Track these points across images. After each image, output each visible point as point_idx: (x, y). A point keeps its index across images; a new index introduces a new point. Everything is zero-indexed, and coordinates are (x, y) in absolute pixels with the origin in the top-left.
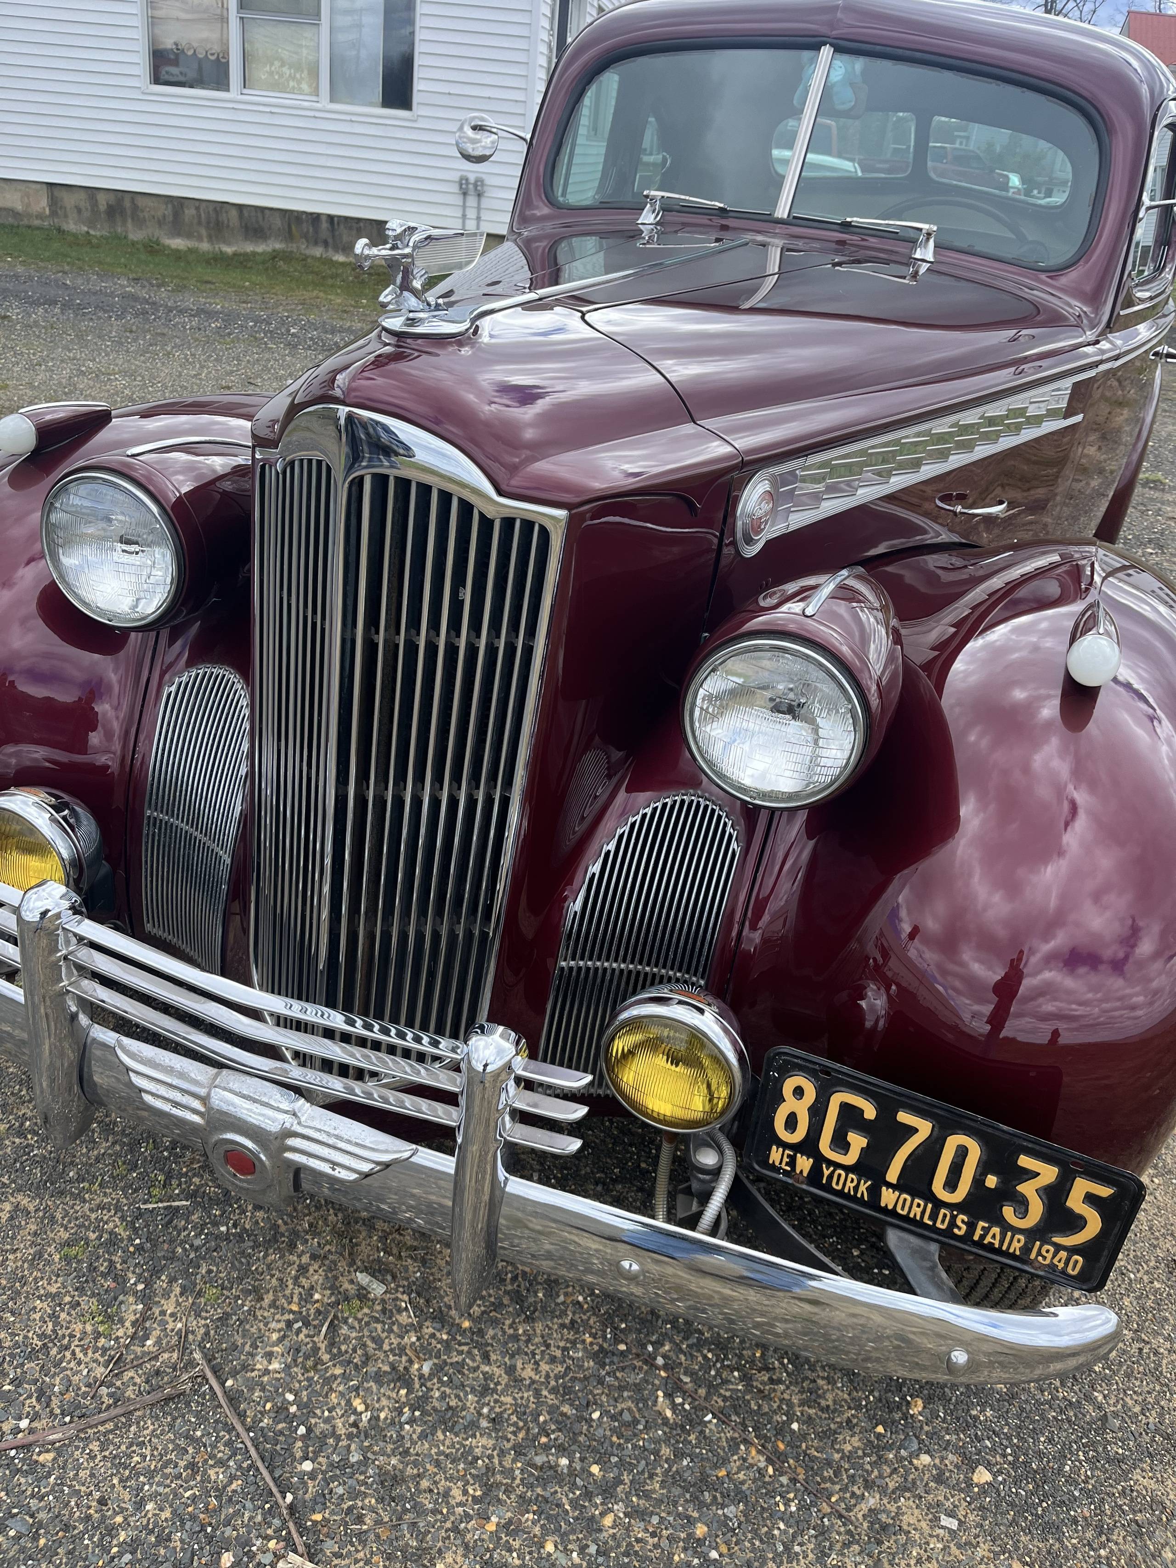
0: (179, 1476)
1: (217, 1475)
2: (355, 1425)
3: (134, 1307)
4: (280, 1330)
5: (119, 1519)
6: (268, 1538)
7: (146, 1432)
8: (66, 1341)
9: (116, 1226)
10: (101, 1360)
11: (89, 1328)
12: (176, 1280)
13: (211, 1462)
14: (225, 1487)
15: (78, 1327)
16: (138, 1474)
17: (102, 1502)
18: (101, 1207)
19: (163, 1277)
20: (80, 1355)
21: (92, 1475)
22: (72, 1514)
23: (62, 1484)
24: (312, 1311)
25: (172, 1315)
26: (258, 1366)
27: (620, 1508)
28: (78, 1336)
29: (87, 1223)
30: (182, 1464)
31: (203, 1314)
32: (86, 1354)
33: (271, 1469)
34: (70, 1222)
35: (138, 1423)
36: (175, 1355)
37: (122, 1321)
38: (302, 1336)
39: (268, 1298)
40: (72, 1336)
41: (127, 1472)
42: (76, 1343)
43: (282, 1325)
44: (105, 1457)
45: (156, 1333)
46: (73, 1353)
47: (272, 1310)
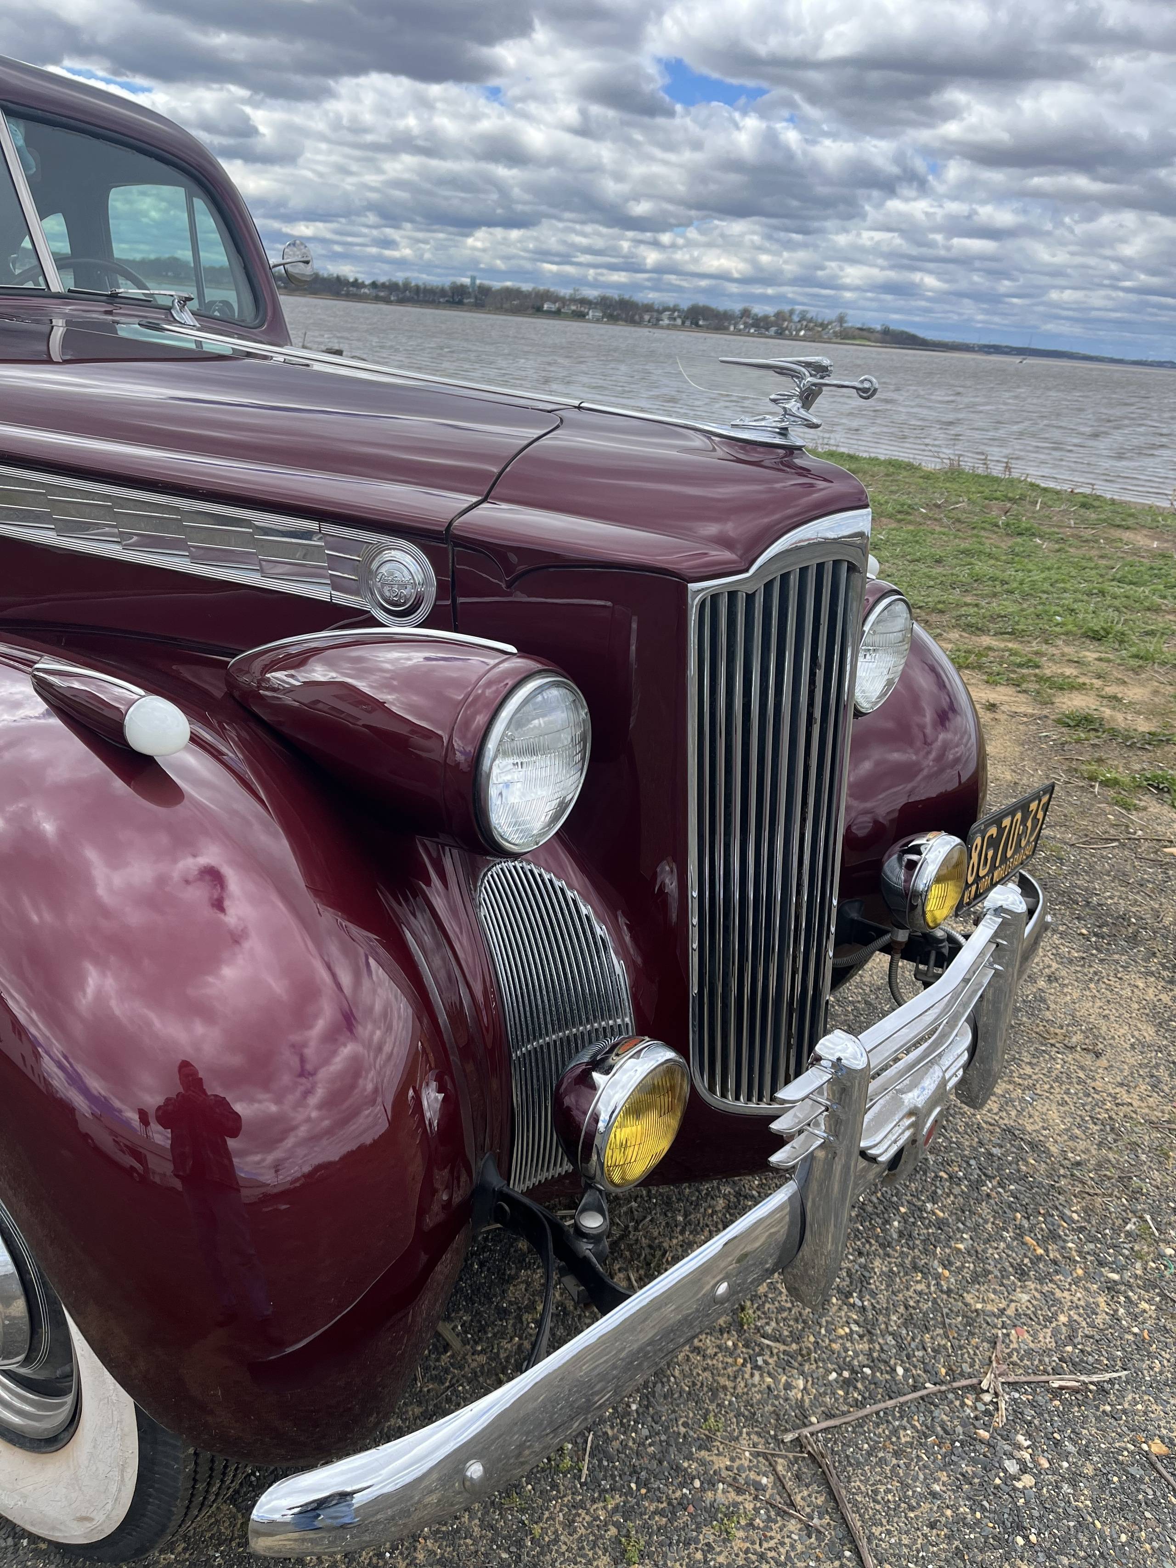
0: (907, 1466)
1: (907, 1435)
2: (861, 1337)
3: (720, 1491)
4: (761, 1376)
5: (949, 1512)
6: (963, 1404)
7: (863, 1488)
8: (754, 1558)
9: (605, 1508)
10: (780, 1523)
11: (741, 1534)
12: (691, 1453)
13: (894, 1439)
14: (918, 1431)
15: (738, 1545)
16: (906, 1497)
17: (932, 1526)
18: (569, 1524)
19: (686, 1465)
20: (772, 1543)
21: (907, 1533)
22: (944, 1550)
23: (917, 1557)
24: (744, 1350)
25: (732, 1460)
26: (799, 1396)
27: (929, 1206)
28: (748, 1545)
29: (591, 1538)
30: (894, 1461)
31: (736, 1434)
32: (772, 1538)
33: (901, 1394)
34: (584, 1556)
35: (854, 1494)
36: (780, 1461)
37: (736, 1504)
38: (770, 1361)
39: (723, 1381)
40: (747, 1551)
41: (903, 1505)
42: (757, 1547)
43: (757, 1374)
44: (888, 1522)
45: (752, 1475)
46: (770, 1549)
47: (739, 1380)
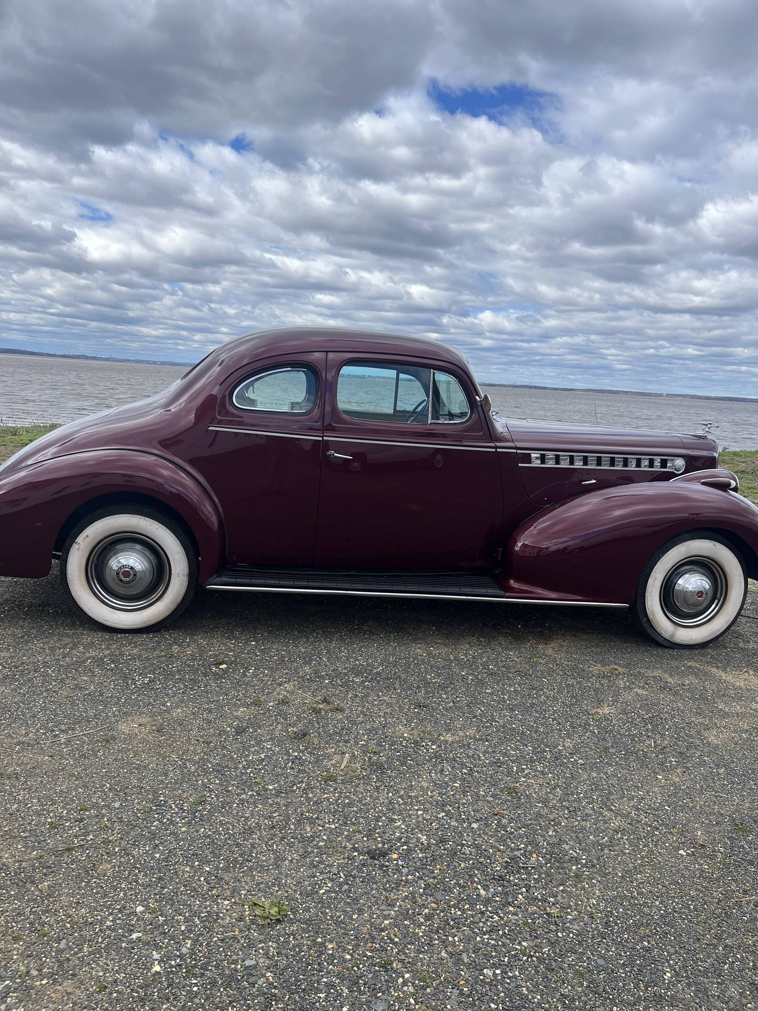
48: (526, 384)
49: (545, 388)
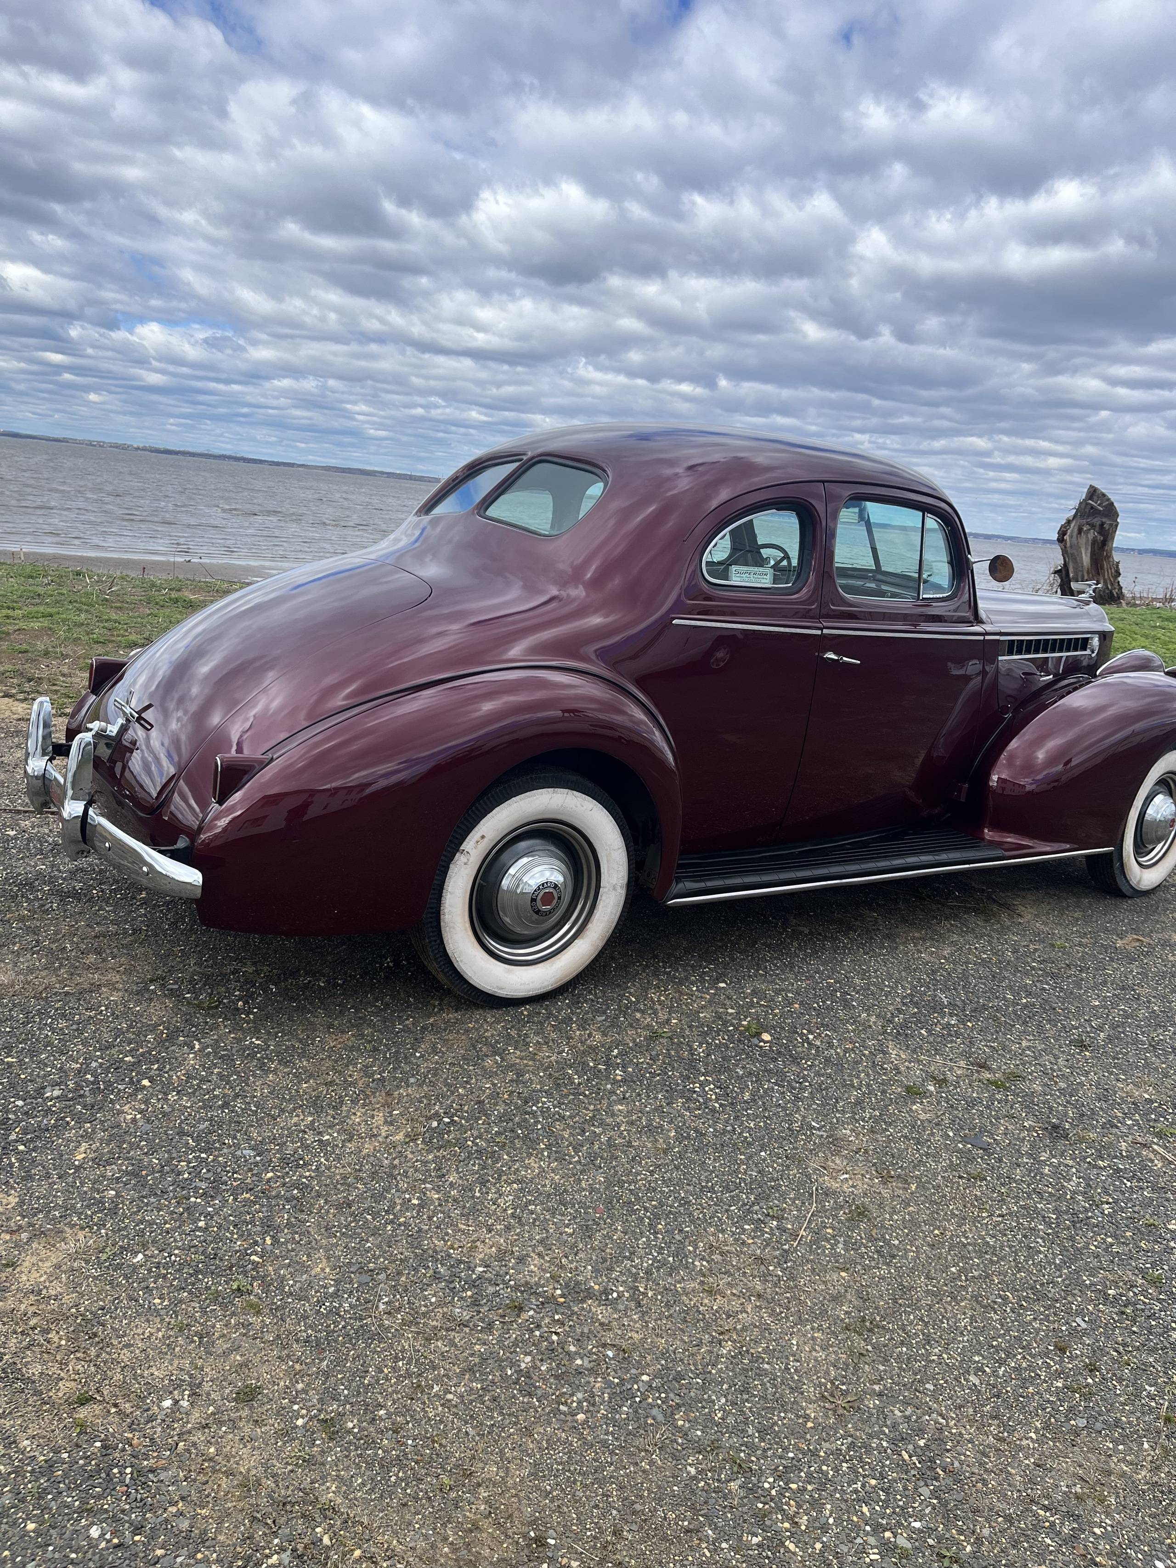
48: (228, 453)
49: (261, 462)
